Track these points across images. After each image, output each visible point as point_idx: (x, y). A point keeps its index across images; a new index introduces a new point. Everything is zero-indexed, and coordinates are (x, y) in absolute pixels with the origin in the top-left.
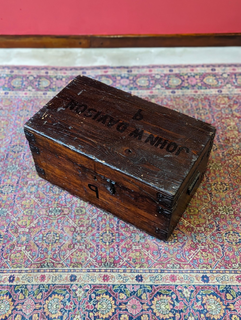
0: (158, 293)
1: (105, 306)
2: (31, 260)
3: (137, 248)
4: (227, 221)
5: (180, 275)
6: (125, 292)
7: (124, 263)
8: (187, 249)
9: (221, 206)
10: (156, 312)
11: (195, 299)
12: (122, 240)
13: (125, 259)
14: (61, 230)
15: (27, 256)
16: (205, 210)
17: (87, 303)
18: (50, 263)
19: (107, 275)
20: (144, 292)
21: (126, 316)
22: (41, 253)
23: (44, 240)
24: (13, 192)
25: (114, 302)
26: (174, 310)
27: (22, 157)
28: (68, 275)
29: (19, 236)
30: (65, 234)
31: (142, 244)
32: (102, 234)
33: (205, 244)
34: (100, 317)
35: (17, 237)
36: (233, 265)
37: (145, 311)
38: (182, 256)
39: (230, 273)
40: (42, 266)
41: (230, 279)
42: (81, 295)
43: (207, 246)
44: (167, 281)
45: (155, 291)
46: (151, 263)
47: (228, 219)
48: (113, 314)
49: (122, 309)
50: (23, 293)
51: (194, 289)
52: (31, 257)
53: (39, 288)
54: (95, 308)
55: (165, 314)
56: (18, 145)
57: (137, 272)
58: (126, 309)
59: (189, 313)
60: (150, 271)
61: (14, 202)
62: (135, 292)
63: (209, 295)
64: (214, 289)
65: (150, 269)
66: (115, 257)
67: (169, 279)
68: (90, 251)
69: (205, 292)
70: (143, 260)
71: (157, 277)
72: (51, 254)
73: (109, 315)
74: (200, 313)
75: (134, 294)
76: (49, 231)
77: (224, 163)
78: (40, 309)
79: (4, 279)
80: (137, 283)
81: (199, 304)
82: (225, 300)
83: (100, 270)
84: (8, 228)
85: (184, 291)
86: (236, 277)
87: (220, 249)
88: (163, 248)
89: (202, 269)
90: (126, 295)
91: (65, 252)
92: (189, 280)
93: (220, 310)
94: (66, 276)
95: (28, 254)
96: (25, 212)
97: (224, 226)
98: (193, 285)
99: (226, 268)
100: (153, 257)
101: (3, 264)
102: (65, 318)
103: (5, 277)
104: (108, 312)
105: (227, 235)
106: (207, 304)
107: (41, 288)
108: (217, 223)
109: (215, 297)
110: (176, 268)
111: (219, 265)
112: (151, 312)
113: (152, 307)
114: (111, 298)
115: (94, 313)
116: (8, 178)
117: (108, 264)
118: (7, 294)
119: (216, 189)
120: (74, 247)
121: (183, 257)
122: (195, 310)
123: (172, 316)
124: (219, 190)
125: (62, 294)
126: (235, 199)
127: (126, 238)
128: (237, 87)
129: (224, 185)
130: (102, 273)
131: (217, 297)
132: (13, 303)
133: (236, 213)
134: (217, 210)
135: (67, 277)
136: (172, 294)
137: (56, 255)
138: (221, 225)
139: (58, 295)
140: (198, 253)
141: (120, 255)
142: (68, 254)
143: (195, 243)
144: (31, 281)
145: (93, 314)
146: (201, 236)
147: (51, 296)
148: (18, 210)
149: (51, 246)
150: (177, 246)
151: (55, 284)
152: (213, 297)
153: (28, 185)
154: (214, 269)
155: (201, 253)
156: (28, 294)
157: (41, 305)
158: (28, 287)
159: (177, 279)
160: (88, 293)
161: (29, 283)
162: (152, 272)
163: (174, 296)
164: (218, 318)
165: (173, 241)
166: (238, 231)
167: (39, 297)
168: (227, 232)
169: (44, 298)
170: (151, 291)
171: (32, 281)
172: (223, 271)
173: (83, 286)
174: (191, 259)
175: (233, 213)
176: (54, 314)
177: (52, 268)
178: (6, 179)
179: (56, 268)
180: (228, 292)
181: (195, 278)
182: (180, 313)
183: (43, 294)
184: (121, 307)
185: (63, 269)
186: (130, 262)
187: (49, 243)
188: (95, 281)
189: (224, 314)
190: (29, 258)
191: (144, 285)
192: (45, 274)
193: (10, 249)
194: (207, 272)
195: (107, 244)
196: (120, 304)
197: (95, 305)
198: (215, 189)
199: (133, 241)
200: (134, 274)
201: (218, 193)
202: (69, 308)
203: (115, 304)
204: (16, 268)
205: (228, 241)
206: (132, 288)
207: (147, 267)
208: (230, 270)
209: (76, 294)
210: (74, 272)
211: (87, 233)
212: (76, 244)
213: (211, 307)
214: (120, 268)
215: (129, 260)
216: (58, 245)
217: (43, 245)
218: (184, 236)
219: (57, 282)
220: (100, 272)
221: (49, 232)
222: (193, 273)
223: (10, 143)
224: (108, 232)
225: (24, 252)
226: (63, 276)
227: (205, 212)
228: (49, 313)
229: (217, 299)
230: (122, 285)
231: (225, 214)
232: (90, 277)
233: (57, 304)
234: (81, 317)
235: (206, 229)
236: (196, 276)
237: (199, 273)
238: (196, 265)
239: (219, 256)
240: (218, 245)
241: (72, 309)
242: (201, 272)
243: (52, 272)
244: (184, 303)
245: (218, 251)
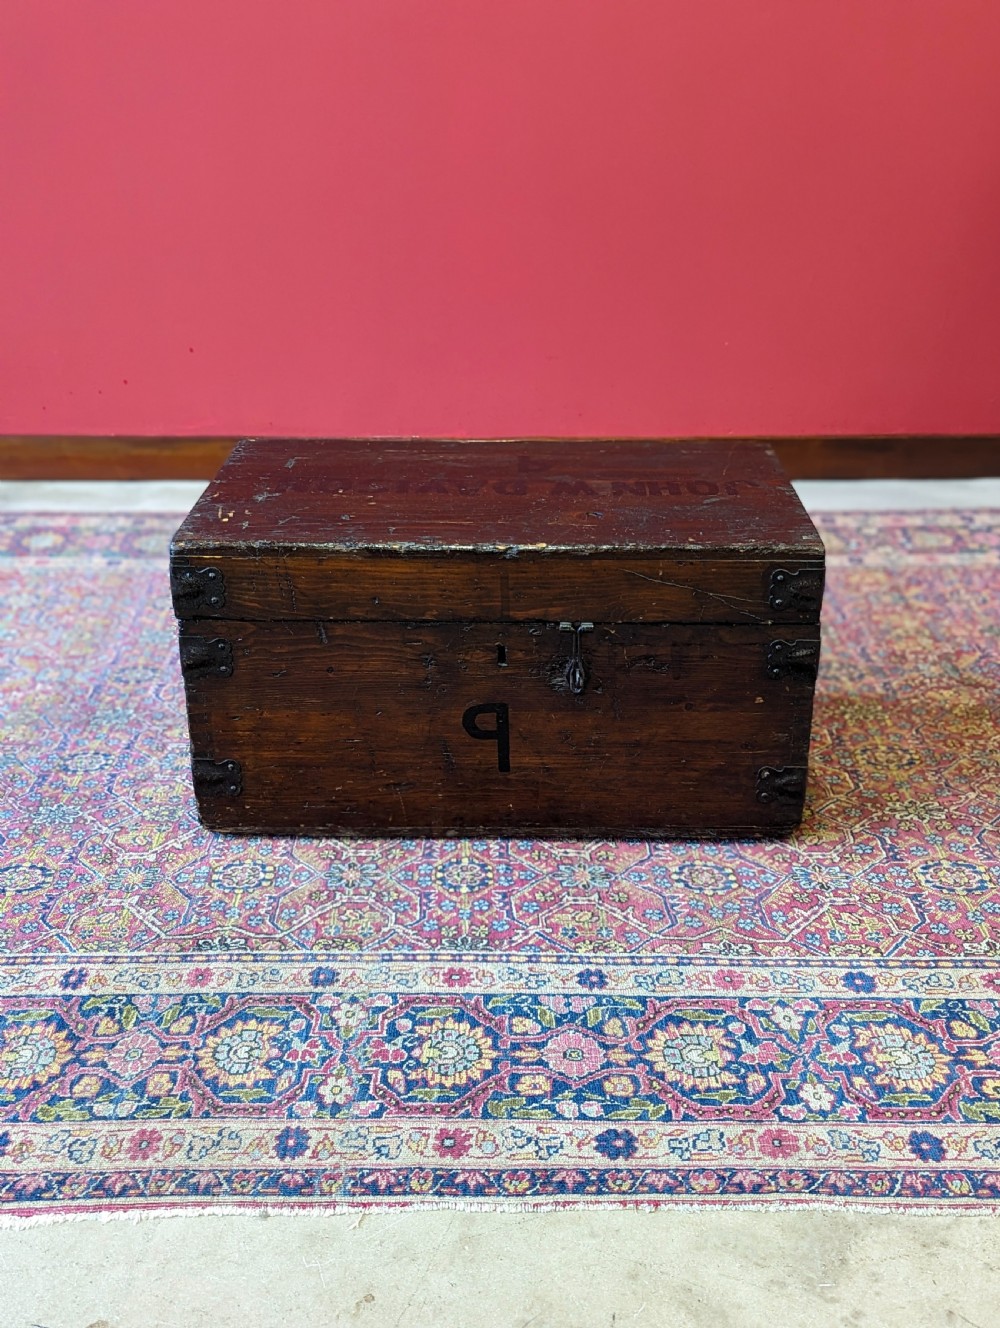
0: (670, 1018)
1: (452, 1052)
2: (158, 931)
3: (582, 901)
4: (924, 836)
5: (755, 970)
6: (536, 1014)
7: (530, 939)
8: (779, 906)
9: (898, 800)
10: (666, 1070)
11: (823, 1037)
12: (522, 882)
13: (533, 930)
14: (283, 855)
15: (141, 921)
16: (836, 810)
17: (378, 1044)
18: (233, 939)
19: (462, 970)
20: (615, 1014)
21: (541, 1079)
22: (199, 914)
23: (214, 881)
24: (107, 767)
25: (490, 1042)
26: (741, 1064)
27: (151, 692)
28: (303, 968)
29: (116, 873)
30: (297, 867)
31: (599, 893)
32: (444, 867)
33: (846, 894)
34: (432, 1083)
35: (107, 875)
36: (966, 946)
37: (618, 1066)
38: (760, 923)
39: (956, 967)
40: (199, 945)
41: (960, 982)
42: (353, 1022)
43: (858, 898)
44: (706, 986)
45: (657, 1012)
46: (638, 939)
47: (928, 831)
48: (487, 1074)
49: (524, 1061)
50: (118, 1016)
51: (817, 1009)
52: (159, 923)
53: (183, 1003)
54: (410, 1057)
55: (701, 1077)
56: (140, 668)
57: (582, 963)
58: (540, 1060)
59: (804, 1075)
60: (636, 961)
61: (110, 790)
62: (574, 1016)
63: (882, 1024)
64: (897, 1008)
65: (633, 954)
66: (495, 922)
67: (712, 981)
68: (394, 907)
69: (861, 1017)
70: (604, 932)
71: (664, 975)
72: (240, 915)
73: (469, 1078)
74: (849, 1075)
75: (572, 1020)
76: (237, 859)
77: (895, 706)
78: (181, 1060)
79: (44, 979)
80: (585, 991)
81: (843, 1048)
82: (948, 1040)
83: (431, 955)
84: (77, 853)
85: (774, 1013)
86: (983, 978)
87: (907, 904)
88: (683, 903)
89: (840, 958)
90: (540, 1023)
91: (297, 910)
92: (796, 985)
93: (931, 1067)
94: (295, 971)
95: (148, 916)
96: (146, 813)
97: (914, 848)
98: (812, 999)
99: (942, 954)
100: (644, 925)
101: (43, 941)
102: (287, 1085)
103: (49, 974)
104: (465, 1068)
105: (931, 870)
106: (874, 1049)
107: (190, 1004)
108: (889, 842)
109: (906, 1032)
110: (738, 953)
111: (907, 945)
112: (643, 1068)
113: (647, 1057)
114: (479, 1031)
115: (409, 1072)
116: (95, 738)
117: (464, 941)
118: (48, 1021)
119: (873, 761)
120: (331, 897)
121: (766, 925)
122: (826, 1066)
123: (734, 1080)
124: (885, 764)
125: (277, 1019)
126: (947, 785)
127: (537, 875)
128: (911, 552)
129: (900, 753)
130: (441, 964)
131: (912, 1030)
132: (69, 1045)
133: (954, 817)
134: (882, 810)
135: (299, 973)
136: (727, 1021)
137: (259, 918)
138: (902, 845)
139: (261, 1021)
140: (823, 914)
141: (514, 919)
142: (308, 914)
143: (809, 891)
144: (153, 985)
145: (404, 1073)
146: (828, 873)
147: (230, 1025)
148: (121, 810)
149: (239, 896)
150: (737, 897)
151: (249, 993)
152: (897, 1032)
153: (166, 752)
154: (891, 957)
155: (834, 915)
156: (134, 1020)
157: (188, 1048)
158: (137, 1001)
159: (744, 983)
160: (385, 1017)
161: (143, 991)
162: (641, 964)
163: (733, 1026)
164: (926, 1089)
165: (721, 885)
166: (970, 860)
167: (183, 1026)
168: (930, 863)
169: (202, 1030)
170: (643, 1013)
171: (157, 986)
172: (926, 962)
173: (364, 997)
174: (795, 932)
175: (944, 817)
176: (238, 1073)
177: (244, 952)
178: (87, 738)
179: (255, 952)
180: (954, 1016)
181: (817, 980)
182: (764, 1073)
183: (199, 1019)
184: (518, 1054)
185: (285, 953)
186: (554, 935)
187: (234, 888)
188: (410, 984)
189: (949, 1078)
190: (150, 925)
191: (610, 997)
192: (211, 967)
193: (77, 903)
194: (863, 964)
195: (464, 889)
196: (516, 1047)
197: (409, 1050)
198: (869, 763)
199: (565, 884)
200: (570, 967)
201: (882, 772)
202: (303, 1058)
203: (494, 1047)
204: (96, 951)
205: (938, 884)
206: (562, 1005)
207: (621, 950)
208: (957, 958)
209: (334, 1021)
210: (327, 961)
211: (385, 864)
212: (343, 892)
213: (893, 1059)
214: (514, 952)
215: (549, 931)
216: (267, 892)
217: (208, 893)
218: (764, 872)
219: (258, 988)
220: (432, 960)
221: (238, 862)
222: (808, 966)
223: (114, 663)
224: (465, 861)
225: (134, 910)
226: (281, 972)
227: (838, 815)
228: (217, 1072)
229: (913, 1036)
230: (524, 997)
231: (916, 818)
232: (392, 973)
233: (254, 1045)
234: (351, 1083)
235: (847, 855)
236: (821, 975)
237: (835, 966)
238: (819, 948)
239: (907, 923)
240: (896, 896)
241: (316, 1059)
242: (839, 964)
243: (237, 961)
244: (779, 1045)
245: (901, 910)
